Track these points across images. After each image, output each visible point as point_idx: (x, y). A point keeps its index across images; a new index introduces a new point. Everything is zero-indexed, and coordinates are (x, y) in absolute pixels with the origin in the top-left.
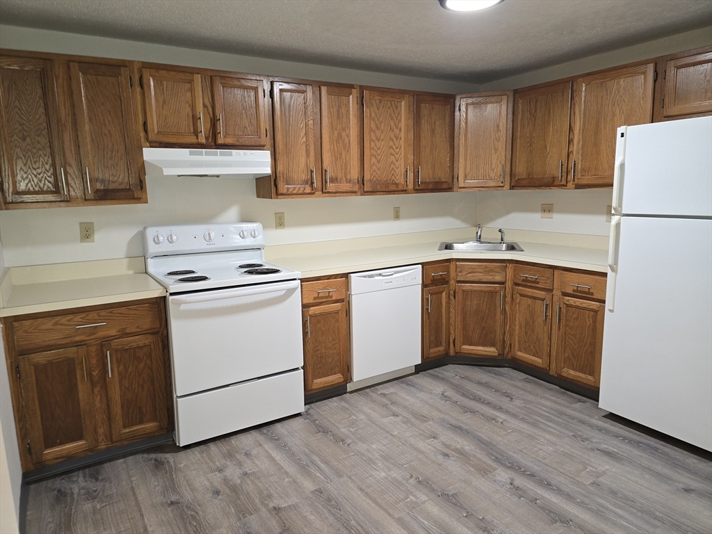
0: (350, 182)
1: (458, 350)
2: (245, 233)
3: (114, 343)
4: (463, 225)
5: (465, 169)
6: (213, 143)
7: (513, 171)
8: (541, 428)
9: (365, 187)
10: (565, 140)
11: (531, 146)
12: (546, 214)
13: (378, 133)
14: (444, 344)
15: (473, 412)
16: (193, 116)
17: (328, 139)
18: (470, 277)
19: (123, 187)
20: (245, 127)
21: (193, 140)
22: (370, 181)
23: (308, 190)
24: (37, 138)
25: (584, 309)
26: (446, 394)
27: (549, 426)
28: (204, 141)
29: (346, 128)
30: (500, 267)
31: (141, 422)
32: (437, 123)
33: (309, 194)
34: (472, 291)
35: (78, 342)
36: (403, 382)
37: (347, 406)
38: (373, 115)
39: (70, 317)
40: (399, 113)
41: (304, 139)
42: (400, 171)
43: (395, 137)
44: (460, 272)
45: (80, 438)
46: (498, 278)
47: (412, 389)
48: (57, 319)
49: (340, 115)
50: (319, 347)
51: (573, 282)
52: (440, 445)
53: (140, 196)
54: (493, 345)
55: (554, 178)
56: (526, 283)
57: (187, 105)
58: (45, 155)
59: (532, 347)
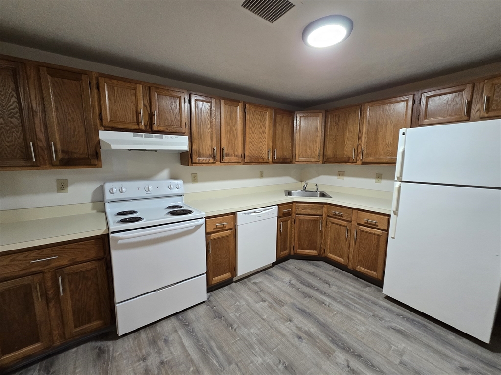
0: (237, 156)
1: (295, 252)
2: (172, 186)
3: (66, 270)
4: (294, 181)
5: (299, 152)
6: (150, 129)
7: (325, 154)
8: (352, 309)
9: (244, 160)
10: (356, 137)
11: (335, 140)
12: (341, 177)
13: (254, 129)
14: (288, 249)
15: (310, 297)
16: (136, 111)
17: (224, 131)
18: (303, 212)
19: (83, 156)
20: (172, 121)
21: (136, 127)
22: (249, 156)
23: (212, 160)
24: (9, 119)
25: (372, 234)
26: (291, 282)
27: (357, 308)
28: (144, 128)
29: (235, 125)
30: (320, 206)
31: (89, 321)
32: (285, 126)
33: (212, 163)
34: (304, 220)
35: (34, 272)
36: (266, 273)
37: (233, 293)
38: (251, 119)
39: (27, 253)
40: (265, 119)
41: (210, 130)
42: (265, 151)
43: (263, 132)
44: (298, 209)
45: (37, 341)
46: (319, 213)
47: (272, 278)
48: (14, 256)
49: (231, 118)
50: (217, 258)
51: (365, 218)
52: (294, 327)
53: (97, 163)
54: (315, 249)
55: (349, 158)
56: (335, 216)
57: (132, 104)
58: (17, 132)
59: (338, 252)
